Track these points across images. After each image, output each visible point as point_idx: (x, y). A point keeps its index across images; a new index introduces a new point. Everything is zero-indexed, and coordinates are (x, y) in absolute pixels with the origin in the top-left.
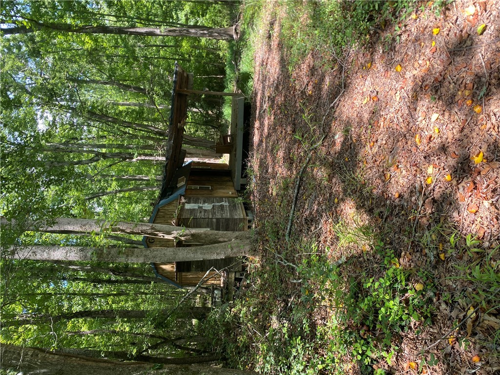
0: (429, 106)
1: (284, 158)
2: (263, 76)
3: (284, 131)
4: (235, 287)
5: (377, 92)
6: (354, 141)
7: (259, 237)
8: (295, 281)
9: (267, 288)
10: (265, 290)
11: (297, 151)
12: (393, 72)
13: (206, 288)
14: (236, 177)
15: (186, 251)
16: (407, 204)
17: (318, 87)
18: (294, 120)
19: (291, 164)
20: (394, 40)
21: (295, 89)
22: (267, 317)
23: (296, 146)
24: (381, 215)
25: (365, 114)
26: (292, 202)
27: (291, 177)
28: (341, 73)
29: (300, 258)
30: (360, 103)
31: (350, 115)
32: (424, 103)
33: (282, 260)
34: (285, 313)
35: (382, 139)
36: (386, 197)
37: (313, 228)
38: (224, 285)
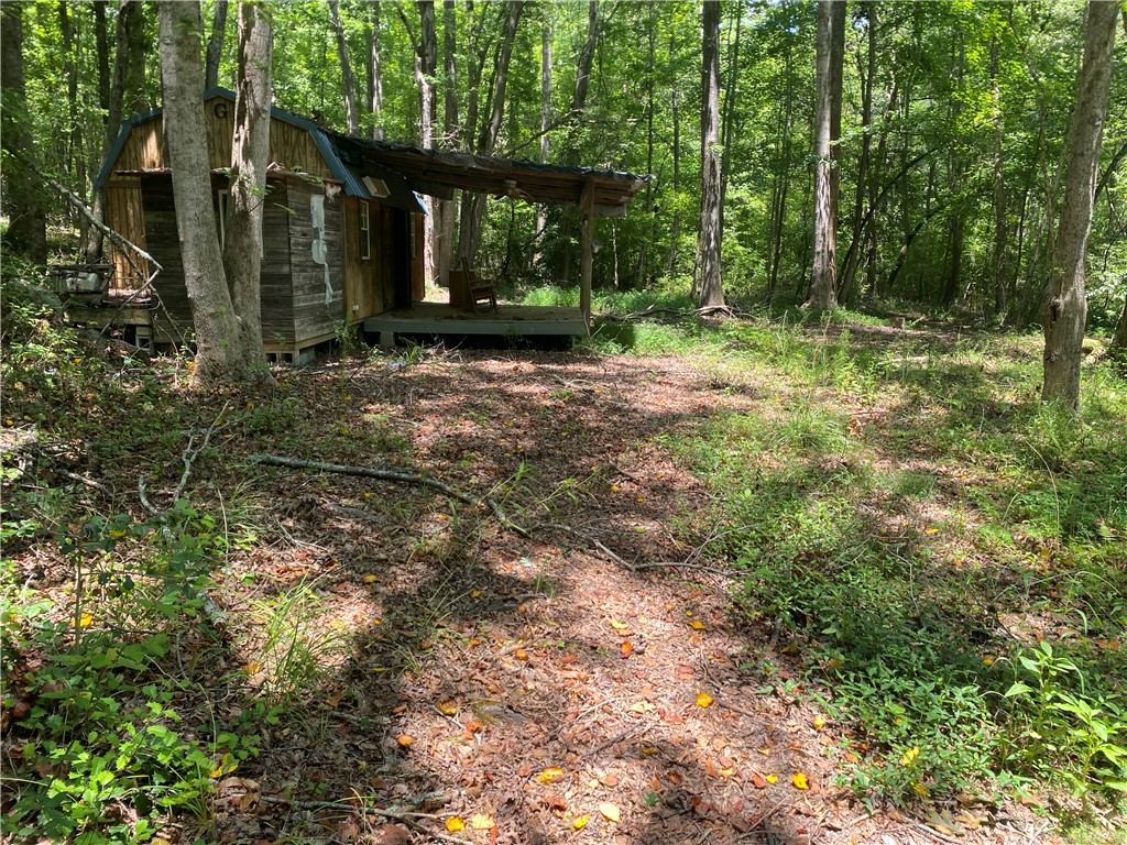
0: (633, 792)
1: (457, 436)
2: (632, 377)
3: (520, 432)
4: (111, 326)
5: (641, 653)
6: (522, 608)
7: (249, 384)
8: (142, 487)
9: (114, 411)
10: (110, 407)
11: (479, 468)
12: (694, 686)
13: (99, 252)
14: (396, 320)
15: (202, 197)
16: (387, 773)
17: (630, 506)
18: (549, 455)
19: (448, 455)
20: (763, 679)
21: (617, 452)
22: (30, 415)
23: (490, 463)
24: (349, 704)
25: (588, 627)
26: (352, 464)
27: (415, 455)
28: (669, 556)
29: (206, 495)
30: (612, 613)
31: (581, 590)
32: (638, 777)
33: (194, 446)
34: (46, 464)
35: (537, 680)
36: (396, 710)
37: (290, 523)
38: (112, 298)
